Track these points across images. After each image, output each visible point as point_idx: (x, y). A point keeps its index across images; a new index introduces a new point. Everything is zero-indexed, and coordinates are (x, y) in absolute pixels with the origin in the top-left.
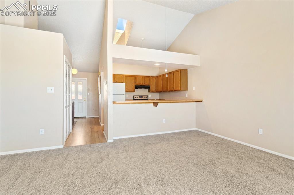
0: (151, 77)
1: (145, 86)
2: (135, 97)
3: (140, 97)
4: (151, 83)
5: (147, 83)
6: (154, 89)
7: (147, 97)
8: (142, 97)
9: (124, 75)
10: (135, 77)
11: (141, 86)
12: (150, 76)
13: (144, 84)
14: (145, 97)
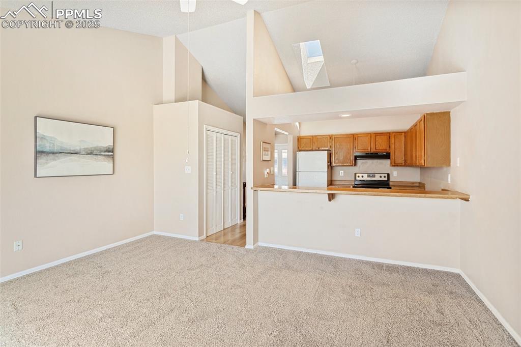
0: (393, 133)
1: (377, 153)
2: (357, 175)
3: (369, 176)
4: (392, 147)
5: (381, 146)
6: (401, 160)
7: (385, 177)
8: (374, 176)
9: (332, 135)
10: (354, 137)
12: (389, 133)
13: (374, 150)
14: (381, 177)
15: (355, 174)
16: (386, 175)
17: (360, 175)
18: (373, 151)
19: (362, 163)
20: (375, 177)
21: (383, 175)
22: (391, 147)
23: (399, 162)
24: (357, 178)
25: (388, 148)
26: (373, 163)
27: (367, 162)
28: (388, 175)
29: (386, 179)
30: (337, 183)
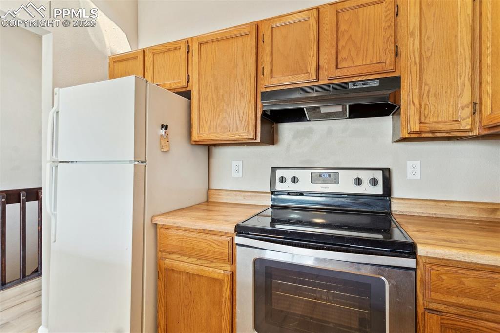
7: (374, 182)
8: (334, 179)
14: (359, 182)
15: (273, 170)
16: (379, 176)
17: (288, 174)
19: (297, 135)
20: (337, 182)
21: (366, 176)
22: (403, 52)
23: (443, 117)
24: (279, 187)
25: (389, 58)
26: (330, 132)
27: (311, 131)
28: (387, 175)
29: (379, 190)
30: (224, 198)
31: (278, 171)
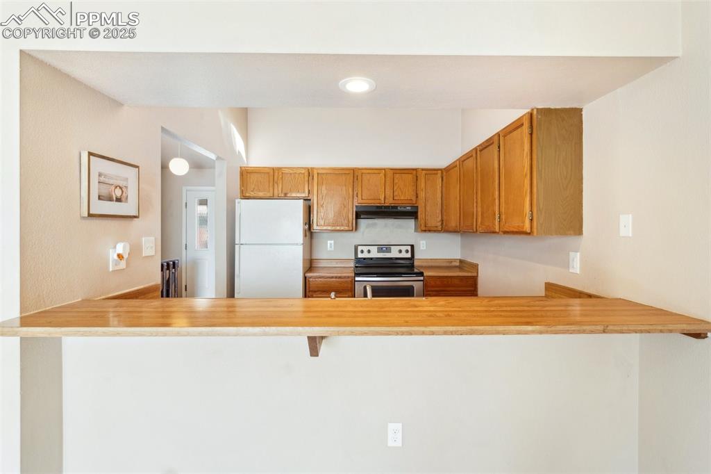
0: (423, 170)
1: (396, 207)
2: (360, 248)
3: (380, 250)
4: (422, 195)
5: (403, 196)
6: (435, 221)
7: (407, 251)
8: (389, 251)
9: (312, 169)
10: (354, 176)
11: (381, 207)
12: (416, 170)
13: (391, 201)
14: (400, 251)
15: (356, 247)
16: (409, 248)
17: (365, 249)
18: (389, 202)
19: (368, 226)
21: (404, 248)
22: (419, 195)
23: (433, 224)
24: (360, 255)
25: (414, 198)
26: (386, 225)
27: (375, 224)
28: (412, 247)
29: (409, 255)
30: (323, 264)
31: (359, 247)
